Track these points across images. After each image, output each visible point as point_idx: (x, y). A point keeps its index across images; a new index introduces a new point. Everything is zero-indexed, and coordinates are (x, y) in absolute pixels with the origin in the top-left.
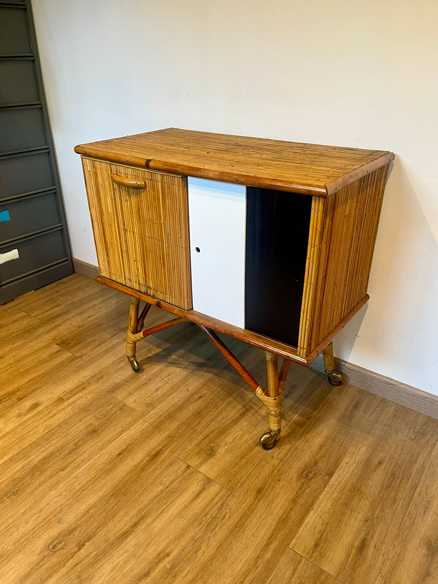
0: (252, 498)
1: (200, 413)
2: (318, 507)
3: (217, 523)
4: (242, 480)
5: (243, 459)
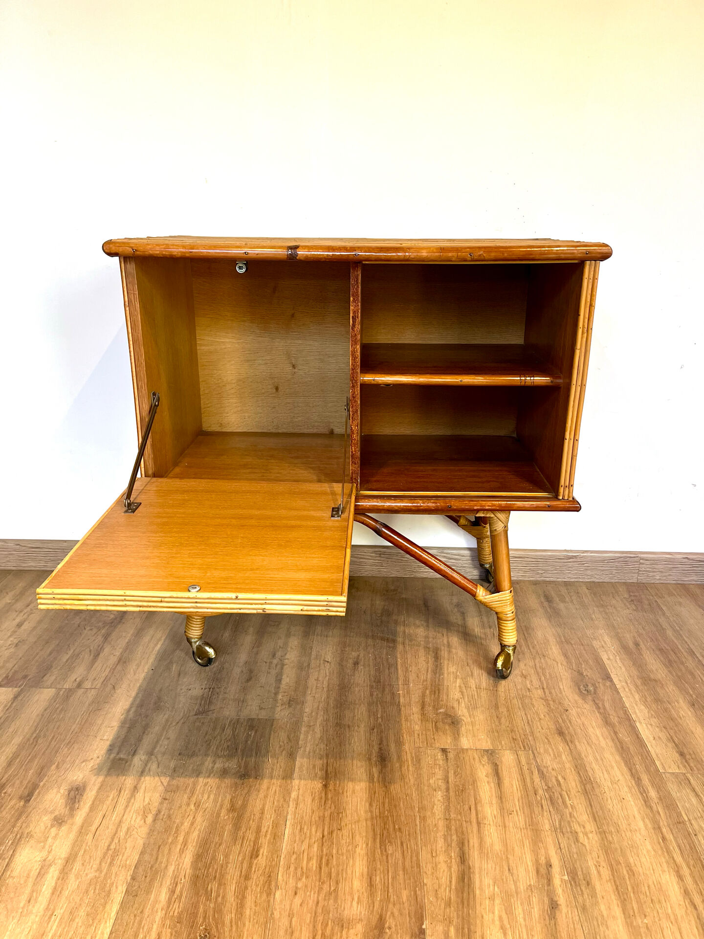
0: (562, 745)
1: (379, 682)
2: (637, 716)
3: (560, 794)
4: (528, 732)
5: (498, 708)
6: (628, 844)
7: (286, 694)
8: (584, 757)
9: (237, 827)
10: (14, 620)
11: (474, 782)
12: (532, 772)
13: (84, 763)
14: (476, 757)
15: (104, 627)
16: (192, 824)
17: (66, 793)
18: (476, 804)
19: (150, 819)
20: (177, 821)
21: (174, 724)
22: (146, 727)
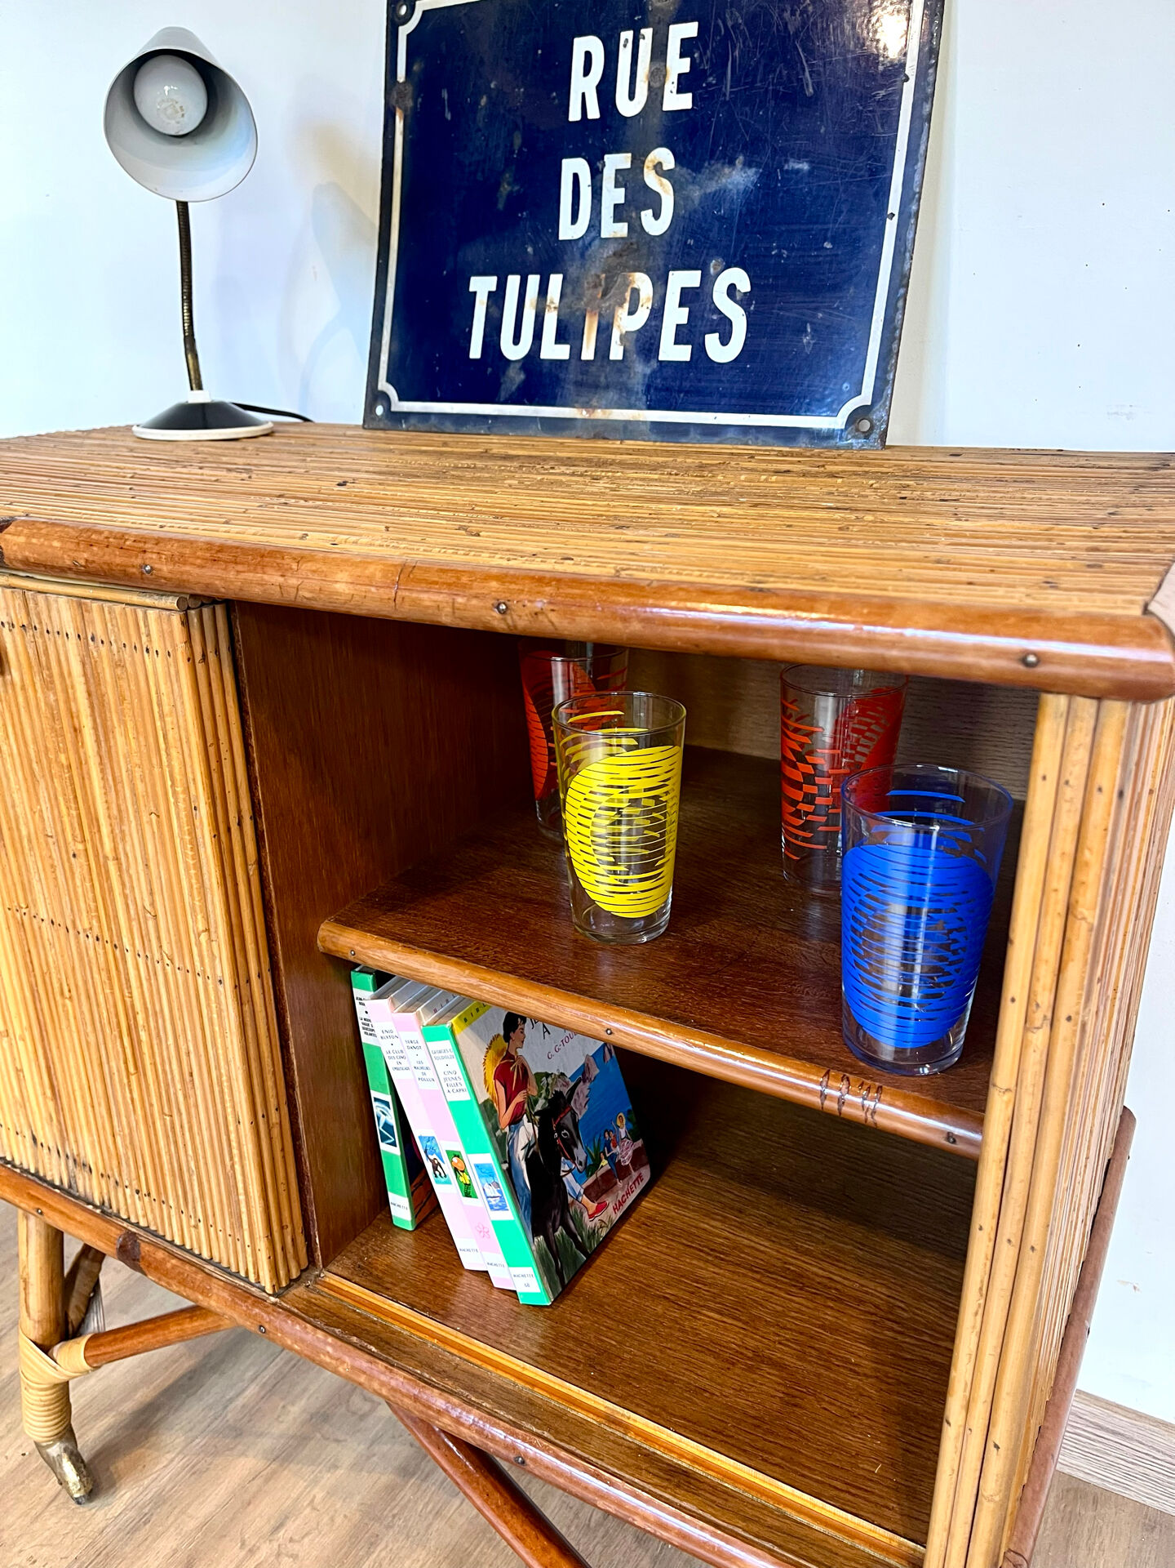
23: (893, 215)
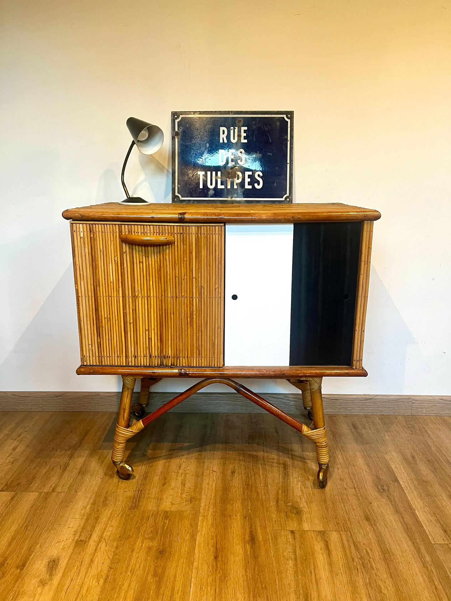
0: (369, 527)
1: (248, 484)
2: (416, 506)
3: (369, 560)
4: (346, 518)
5: (326, 502)
6: (414, 593)
7: (188, 494)
8: (383, 535)
9: (158, 587)
10: (11, 445)
11: (313, 554)
12: (350, 546)
13: (58, 544)
14: (313, 536)
15: (69, 449)
16: (130, 585)
17: (47, 564)
18: (315, 570)
19: (102, 581)
20: (120, 583)
21: (116, 516)
22: (97, 519)
23: (288, 163)
